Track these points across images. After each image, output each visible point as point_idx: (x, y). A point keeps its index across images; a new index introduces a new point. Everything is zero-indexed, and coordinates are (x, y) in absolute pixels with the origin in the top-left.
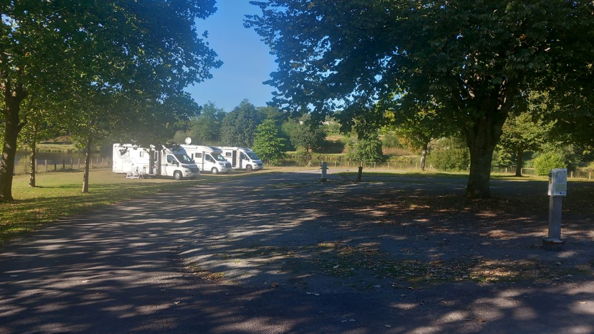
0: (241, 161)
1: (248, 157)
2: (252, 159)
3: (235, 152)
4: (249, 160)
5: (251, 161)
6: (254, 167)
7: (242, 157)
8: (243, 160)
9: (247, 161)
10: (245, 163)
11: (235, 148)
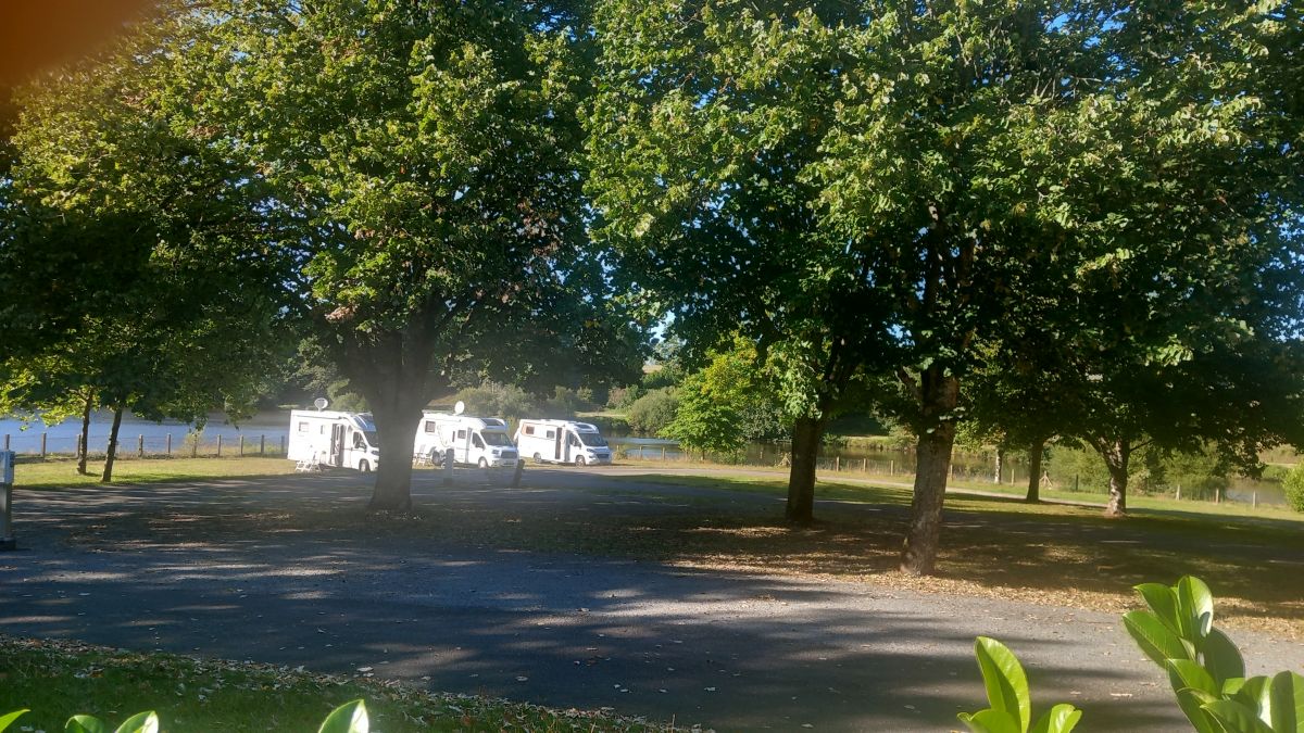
0: (568, 448)
1: (580, 441)
2: (586, 444)
3: (559, 430)
4: (580, 446)
5: (584, 447)
6: (588, 461)
7: (571, 439)
8: (572, 446)
9: (578, 448)
10: (574, 451)
11: (560, 423)
